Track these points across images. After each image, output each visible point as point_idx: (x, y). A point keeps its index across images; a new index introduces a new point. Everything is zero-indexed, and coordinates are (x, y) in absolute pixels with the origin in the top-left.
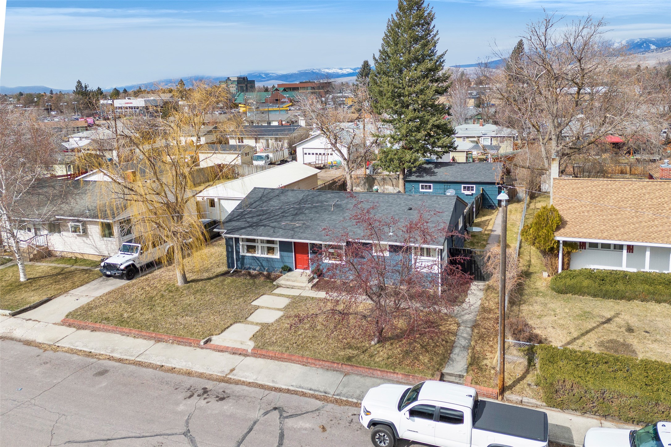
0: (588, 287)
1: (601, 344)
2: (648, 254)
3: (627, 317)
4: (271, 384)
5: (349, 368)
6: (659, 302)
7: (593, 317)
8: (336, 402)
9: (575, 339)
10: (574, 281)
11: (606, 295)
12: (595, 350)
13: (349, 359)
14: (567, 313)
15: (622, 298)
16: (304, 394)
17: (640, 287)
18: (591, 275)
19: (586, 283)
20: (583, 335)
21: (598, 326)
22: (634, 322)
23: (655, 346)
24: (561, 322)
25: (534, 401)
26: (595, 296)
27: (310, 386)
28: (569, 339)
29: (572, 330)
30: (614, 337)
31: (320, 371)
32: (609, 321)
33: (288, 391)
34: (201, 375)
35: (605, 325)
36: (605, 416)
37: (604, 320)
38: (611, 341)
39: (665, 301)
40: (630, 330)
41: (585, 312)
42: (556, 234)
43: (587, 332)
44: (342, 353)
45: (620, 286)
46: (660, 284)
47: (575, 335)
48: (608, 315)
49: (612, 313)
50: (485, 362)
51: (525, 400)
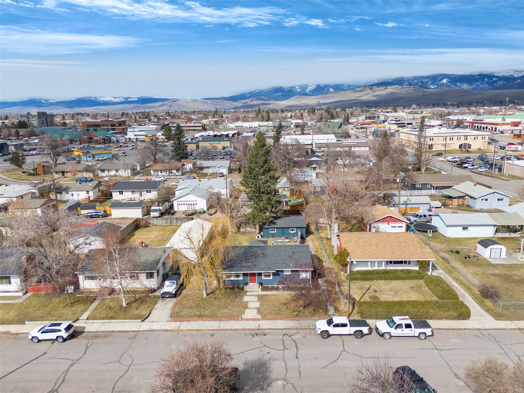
0: (360, 277)
1: (370, 298)
2: (376, 263)
3: (374, 287)
4: (277, 328)
5: (299, 318)
6: (381, 280)
7: (364, 288)
8: (301, 329)
9: (362, 297)
10: (355, 276)
11: (365, 280)
12: (369, 300)
13: (297, 315)
14: (356, 288)
15: (370, 280)
16: (290, 329)
17: (376, 276)
18: (360, 272)
19: (359, 276)
20: (364, 295)
21: (367, 291)
22: (376, 288)
23: (384, 296)
24: (355, 291)
25: (358, 318)
26: (362, 280)
27: (290, 326)
28: (360, 297)
29: (360, 294)
30: (372, 294)
31: (289, 321)
32: (369, 289)
33: (284, 329)
34: (249, 329)
35: (369, 291)
36: (377, 319)
37: (367, 289)
38: (372, 296)
39: (383, 279)
40: (376, 291)
41: (361, 287)
42: (347, 258)
43: (364, 294)
44: (294, 314)
45: (370, 276)
46: (381, 274)
47: (362, 295)
48: (368, 287)
49: (369, 286)
50: (339, 309)
51: (355, 318)
